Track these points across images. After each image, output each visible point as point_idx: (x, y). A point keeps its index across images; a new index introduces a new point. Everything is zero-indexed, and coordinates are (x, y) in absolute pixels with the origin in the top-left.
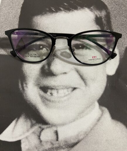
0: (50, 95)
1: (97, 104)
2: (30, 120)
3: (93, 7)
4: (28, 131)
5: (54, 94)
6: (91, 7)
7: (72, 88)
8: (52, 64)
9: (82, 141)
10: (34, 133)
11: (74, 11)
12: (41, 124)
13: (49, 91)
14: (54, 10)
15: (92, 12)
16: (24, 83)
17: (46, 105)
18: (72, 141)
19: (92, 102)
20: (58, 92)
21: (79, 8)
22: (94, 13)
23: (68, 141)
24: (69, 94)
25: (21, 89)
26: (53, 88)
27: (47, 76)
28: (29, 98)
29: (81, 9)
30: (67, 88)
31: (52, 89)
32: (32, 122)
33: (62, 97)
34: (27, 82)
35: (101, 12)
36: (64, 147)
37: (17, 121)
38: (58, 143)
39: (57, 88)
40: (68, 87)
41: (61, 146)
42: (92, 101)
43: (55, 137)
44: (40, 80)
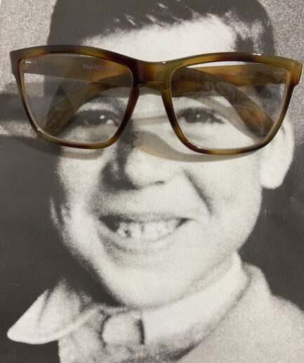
0: (124, 235)
1: (236, 259)
2: (78, 294)
3: (230, 12)
4: (74, 320)
5: (133, 235)
6: (227, 14)
7: (177, 219)
8: (129, 161)
9: (200, 346)
10: (87, 324)
11: (183, 25)
12: (104, 304)
13: (123, 226)
14: (134, 24)
15: (228, 27)
16: (62, 207)
17: (115, 259)
18: (178, 346)
19: (225, 253)
20: (143, 229)
21: (195, 14)
22: (234, 30)
23: (166, 345)
24: (170, 234)
25: (56, 221)
26: (132, 218)
27: (117, 190)
28: (74, 242)
29: (202, 19)
30: (165, 218)
31: (129, 221)
32: (82, 301)
33: (153, 241)
34: (69, 205)
35: (250, 27)
36: (157, 358)
37: (48, 297)
38: (145, 350)
39: (142, 219)
40: (167, 217)
41: (151, 357)
42: (224, 251)
43: (137, 336)
44: (101, 199)
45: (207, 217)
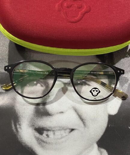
0: (46, 136)
5: (50, 136)
7: (70, 129)
13: (45, 133)
16: (17, 124)
19: (91, 143)
20: (54, 134)
24: (66, 136)
25: (15, 130)
26: (50, 129)
27: (42, 116)
28: (23, 140)
30: (63, 129)
31: (48, 130)
33: (59, 139)
34: (20, 123)
39: (53, 129)
40: (65, 128)
44: (35, 120)
45: (83, 128)
